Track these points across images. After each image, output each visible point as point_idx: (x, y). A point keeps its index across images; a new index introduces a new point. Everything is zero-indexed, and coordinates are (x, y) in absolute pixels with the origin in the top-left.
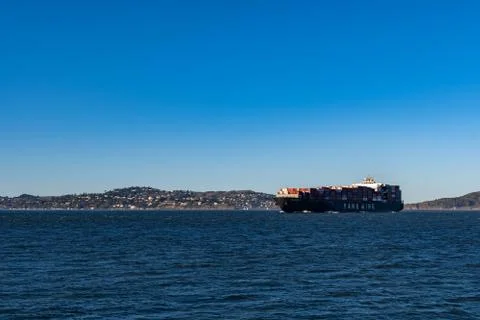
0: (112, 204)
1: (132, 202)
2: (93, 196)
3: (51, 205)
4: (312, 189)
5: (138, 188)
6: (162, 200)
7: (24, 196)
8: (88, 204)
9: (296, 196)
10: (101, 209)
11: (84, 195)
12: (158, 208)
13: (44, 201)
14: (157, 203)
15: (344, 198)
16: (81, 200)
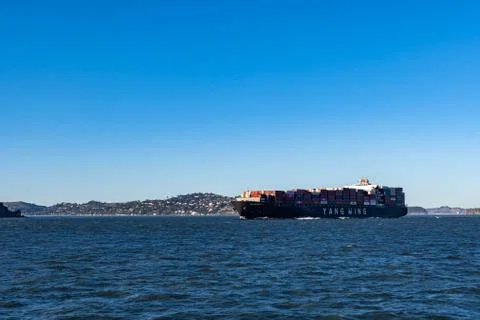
0: (173, 210)
1: (193, 208)
2: (155, 202)
3: (115, 211)
4: (277, 192)
5: (200, 194)
6: (222, 205)
7: (91, 203)
8: (151, 210)
9: (257, 199)
10: (162, 215)
11: (148, 201)
12: (218, 214)
13: (109, 207)
14: (218, 209)
15: (324, 202)
16: (144, 206)
